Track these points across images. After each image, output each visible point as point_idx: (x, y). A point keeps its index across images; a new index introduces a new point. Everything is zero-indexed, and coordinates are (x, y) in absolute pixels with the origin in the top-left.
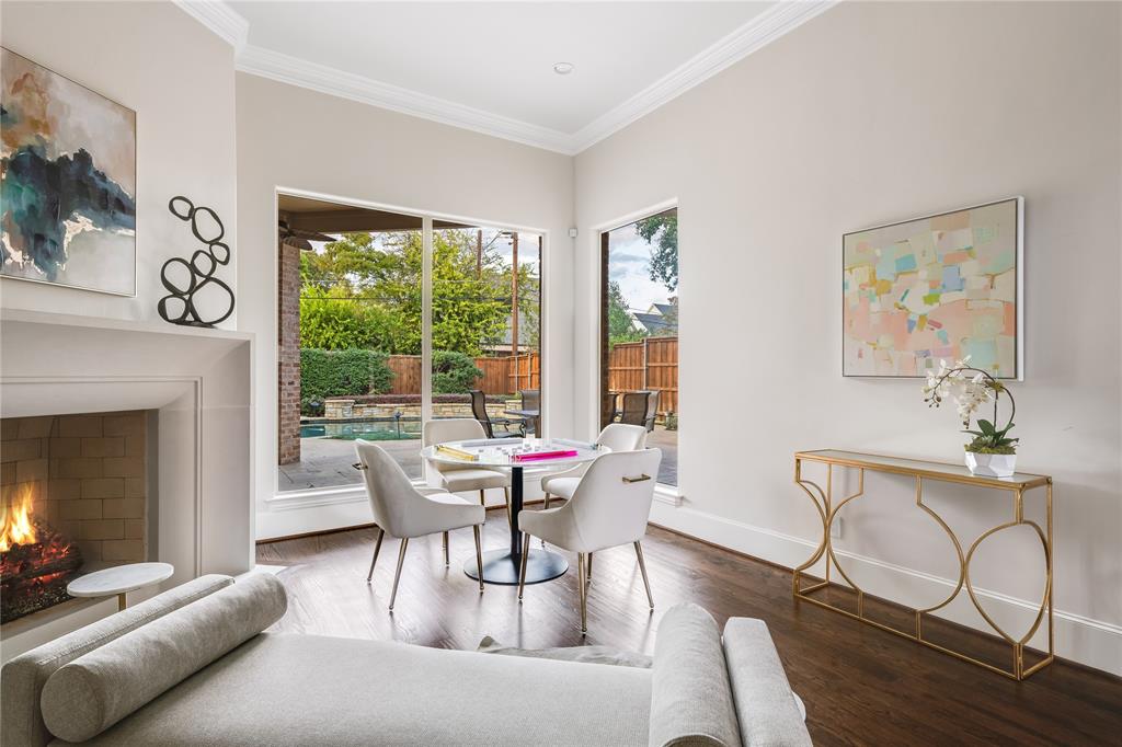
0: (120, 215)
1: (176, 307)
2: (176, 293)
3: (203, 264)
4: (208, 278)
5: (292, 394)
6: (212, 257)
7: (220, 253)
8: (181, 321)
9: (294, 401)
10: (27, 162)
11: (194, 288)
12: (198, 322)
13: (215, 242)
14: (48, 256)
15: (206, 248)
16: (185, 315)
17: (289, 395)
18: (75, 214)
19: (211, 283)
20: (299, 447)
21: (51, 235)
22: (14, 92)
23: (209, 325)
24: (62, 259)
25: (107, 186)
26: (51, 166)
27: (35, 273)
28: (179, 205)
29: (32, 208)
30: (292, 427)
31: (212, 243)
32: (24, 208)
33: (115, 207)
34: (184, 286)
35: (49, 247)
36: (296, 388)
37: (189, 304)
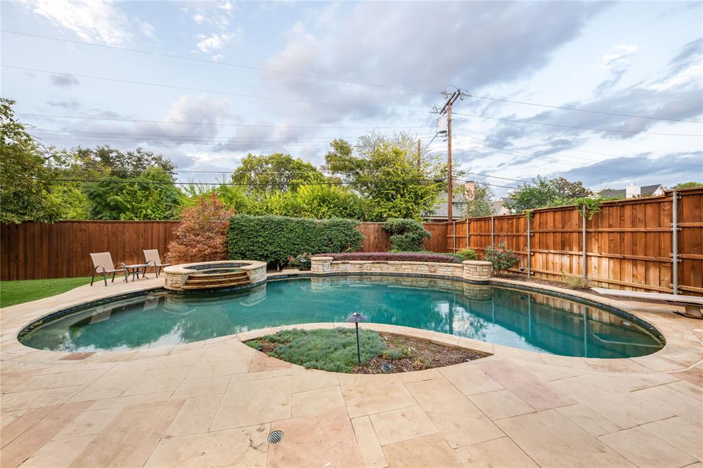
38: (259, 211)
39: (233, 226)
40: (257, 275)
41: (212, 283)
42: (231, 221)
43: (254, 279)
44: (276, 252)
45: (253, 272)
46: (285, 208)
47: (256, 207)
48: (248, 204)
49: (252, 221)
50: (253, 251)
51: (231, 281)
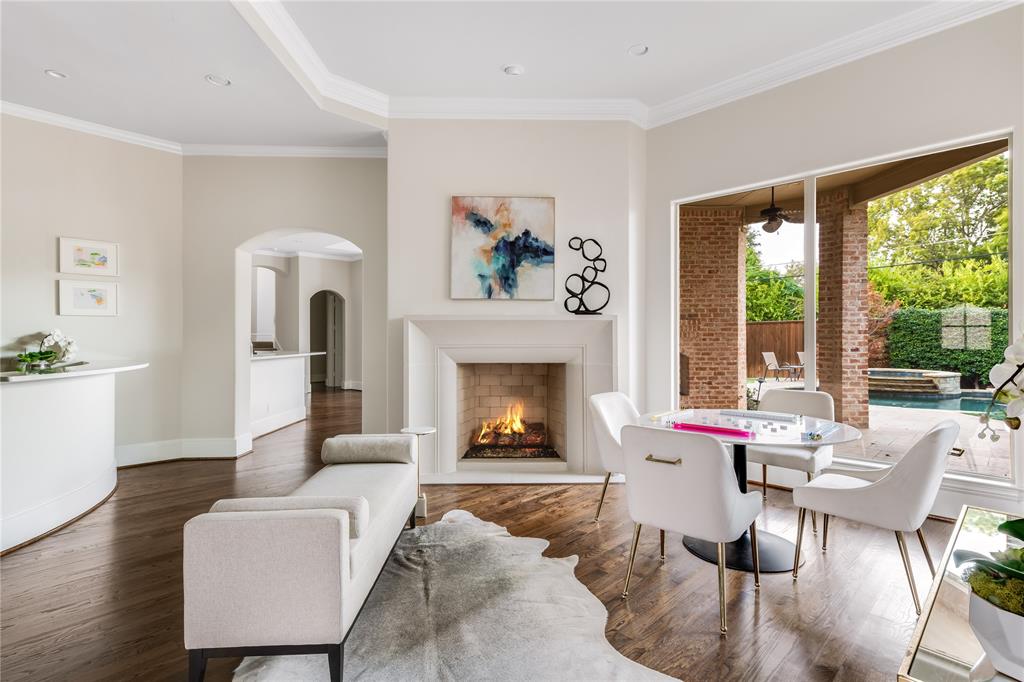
0: (545, 258)
1: (574, 304)
2: (574, 295)
3: (590, 275)
4: (593, 283)
5: (856, 361)
6: (595, 269)
7: (600, 265)
8: (577, 312)
9: (859, 367)
10: (501, 245)
11: (584, 291)
12: (588, 312)
13: (597, 259)
14: (510, 286)
15: (591, 264)
16: (580, 307)
17: (852, 361)
18: (523, 263)
19: (595, 286)
20: (867, 413)
21: (512, 276)
22: (496, 215)
23: (594, 312)
24: (516, 287)
25: (539, 244)
26: (511, 243)
27: (504, 295)
28: (573, 243)
29: (504, 266)
30: (856, 392)
31: (594, 260)
32: (500, 266)
33: (543, 253)
34: (578, 290)
35: (510, 282)
36: (862, 355)
37: (581, 300)
38: (930, 298)
39: (897, 326)
40: (948, 386)
41: (890, 386)
42: (895, 318)
43: (945, 389)
44: (973, 363)
45: (942, 380)
46: (988, 290)
47: (925, 293)
48: (908, 289)
49: (928, 317)
50: (930, 359)
51: (914, 387)
